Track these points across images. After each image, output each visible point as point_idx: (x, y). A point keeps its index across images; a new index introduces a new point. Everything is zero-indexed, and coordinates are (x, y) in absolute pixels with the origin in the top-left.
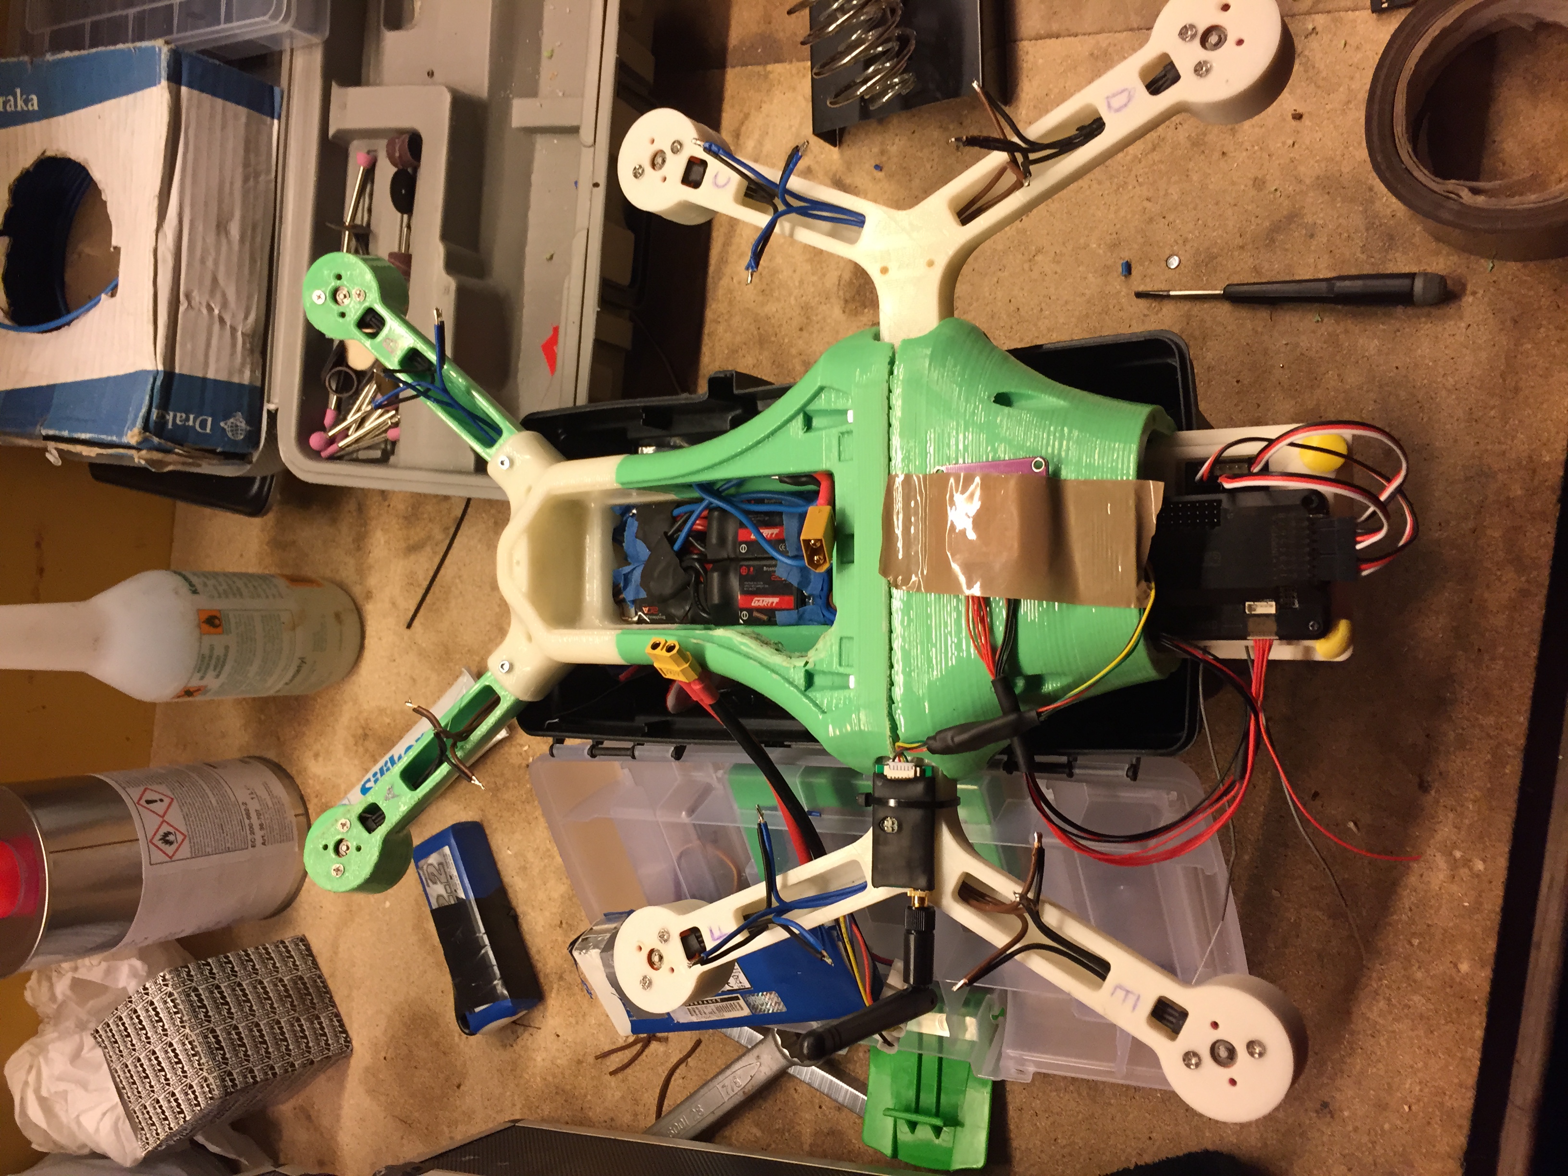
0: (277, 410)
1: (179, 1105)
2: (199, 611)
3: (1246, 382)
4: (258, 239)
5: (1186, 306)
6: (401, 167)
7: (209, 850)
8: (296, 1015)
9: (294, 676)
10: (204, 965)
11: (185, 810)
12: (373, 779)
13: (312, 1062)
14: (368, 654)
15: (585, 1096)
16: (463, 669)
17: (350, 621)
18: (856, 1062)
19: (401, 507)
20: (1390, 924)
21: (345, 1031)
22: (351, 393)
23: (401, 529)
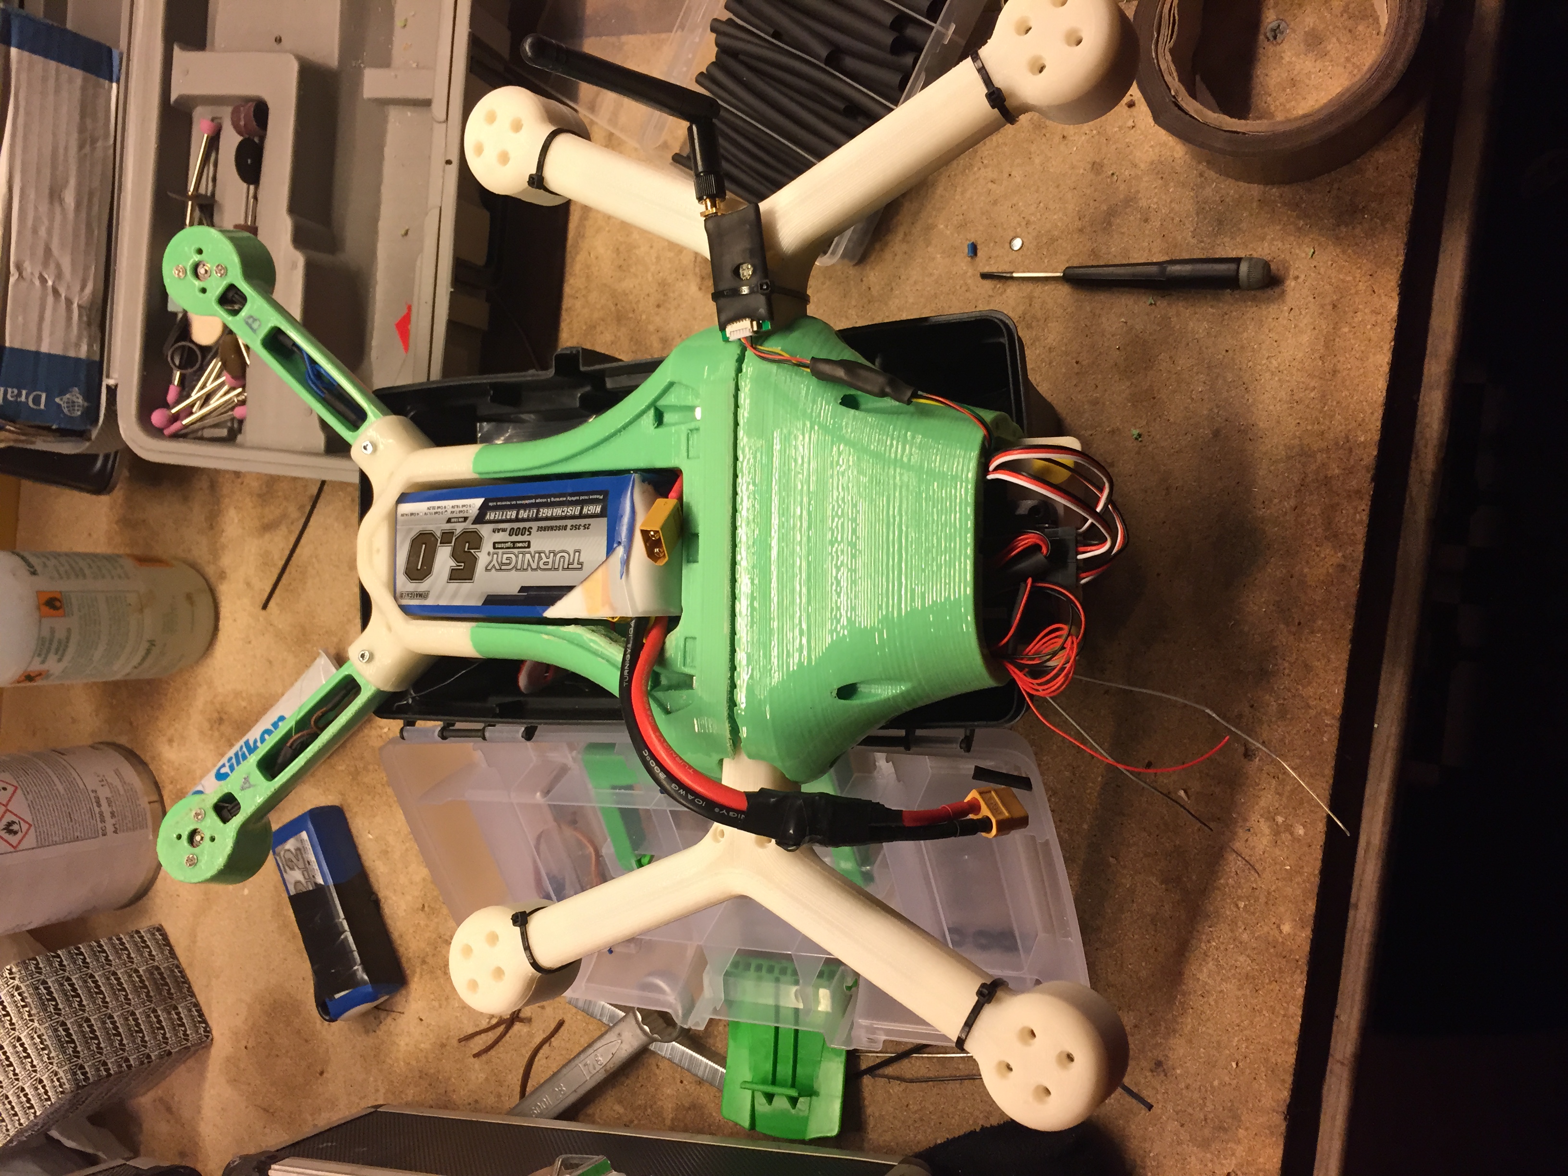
0: (116, 386)
1: (28, 1101)
2: (39, 593)
3: (1084, 363)
4: (96, 208)
5: (1028, 287)
6: (247, 136)
7: (56, 839)
8: (153, 1005)
9: (144, 659)
10: (53, 957)
11: (30, 797)
12: (227, 765)
13: (170, 1053)
14: (222, 636)
15: (449, 1079)
16: (320, 651)
17: (203, 601)
18: (716, 1036)
19: (255, 484)
20: (1219, 889)
21: (204, 1021)
22: (195, 368)
23: (254, 507)
